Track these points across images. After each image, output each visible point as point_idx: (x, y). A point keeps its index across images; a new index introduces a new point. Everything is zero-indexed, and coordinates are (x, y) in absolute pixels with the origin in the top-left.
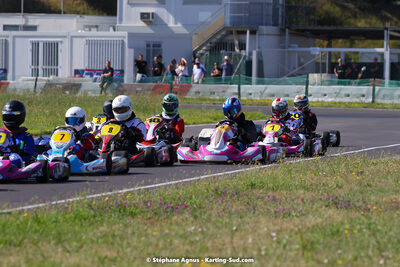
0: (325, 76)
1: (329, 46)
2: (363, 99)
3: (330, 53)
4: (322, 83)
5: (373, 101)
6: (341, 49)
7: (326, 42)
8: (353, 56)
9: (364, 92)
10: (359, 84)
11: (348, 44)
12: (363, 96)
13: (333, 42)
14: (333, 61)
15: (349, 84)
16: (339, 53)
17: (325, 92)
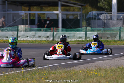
0: (27, 27)
1: (29, 10)
2: (48, 39)
3: (30, 14)
4: (26, 30)
5: (53, 40)
6: (36, 12)
7: (27, 8)
8: (42, 16)
9: (48, 35)
10: (46, 31)
11: (39, 9)
12: (48, 37)
13: (31, 8)
14: (31, 18)
15: (40, 31)
16: (35, 14)
17: (27, 35)
